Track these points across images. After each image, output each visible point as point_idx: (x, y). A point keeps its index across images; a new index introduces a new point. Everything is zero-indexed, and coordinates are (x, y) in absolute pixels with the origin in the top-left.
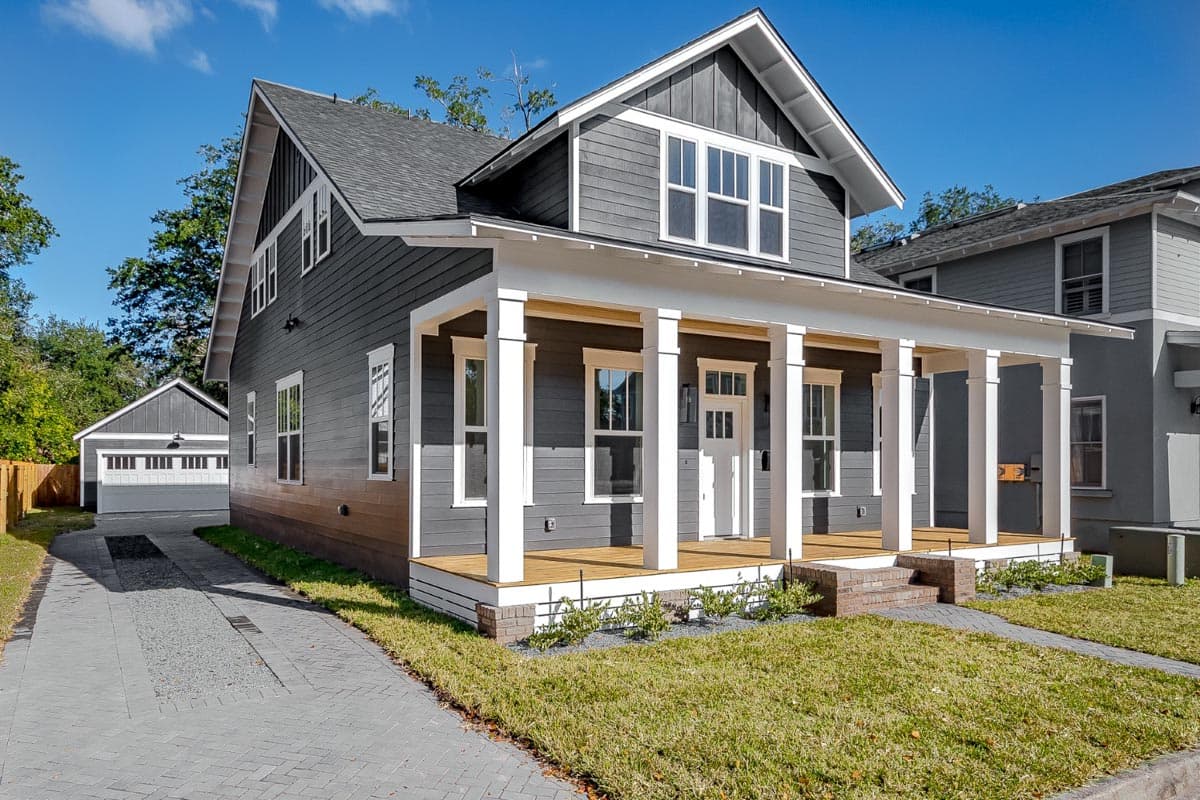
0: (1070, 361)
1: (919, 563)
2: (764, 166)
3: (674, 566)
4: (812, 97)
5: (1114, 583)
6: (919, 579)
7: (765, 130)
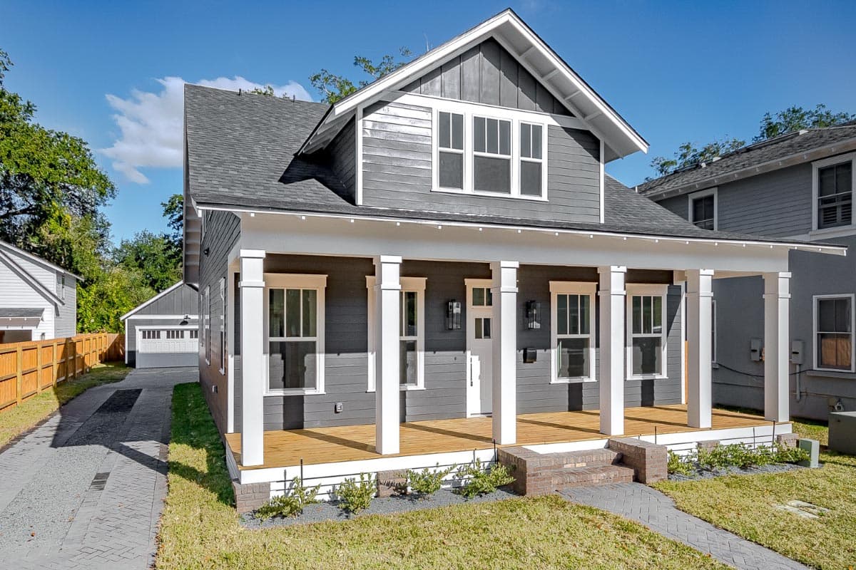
0: (789, 275)
1: (622, 447)
2: (525, 128)
3: (397, 451)
4: (560, 73)
5: (821, 462)
6: (621, 461)
7: (525, 99)
